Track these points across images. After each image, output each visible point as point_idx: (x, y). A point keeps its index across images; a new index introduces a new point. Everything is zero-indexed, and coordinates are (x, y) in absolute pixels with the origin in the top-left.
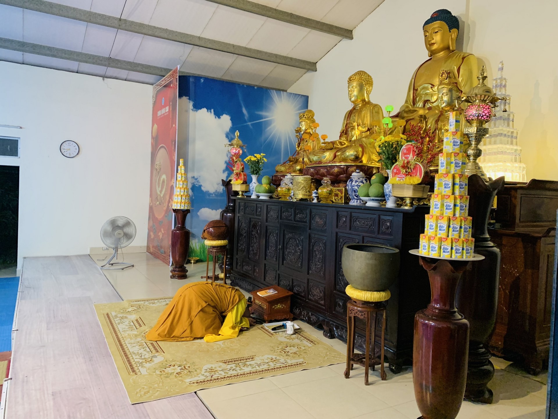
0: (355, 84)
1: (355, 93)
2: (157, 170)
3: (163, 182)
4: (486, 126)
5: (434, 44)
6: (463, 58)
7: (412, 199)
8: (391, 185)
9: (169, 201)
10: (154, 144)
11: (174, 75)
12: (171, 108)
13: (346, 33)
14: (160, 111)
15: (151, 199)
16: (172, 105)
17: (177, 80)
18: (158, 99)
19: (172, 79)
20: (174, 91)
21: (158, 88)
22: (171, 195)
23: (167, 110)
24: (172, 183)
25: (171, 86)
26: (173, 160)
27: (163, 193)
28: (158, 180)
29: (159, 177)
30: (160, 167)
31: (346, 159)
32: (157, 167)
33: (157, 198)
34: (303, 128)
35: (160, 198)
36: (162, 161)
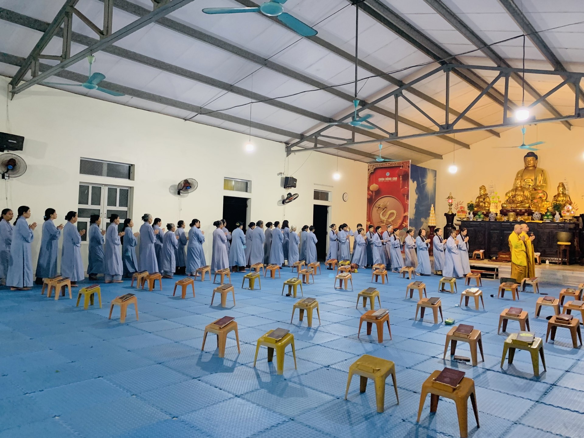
0: (519, 181)
1: (519, 183)
2: (380, 207)
3: (392, 214)
5: (531, 164)
6: (542, 171)
8: (559, 216)
9: (402, 223)
10: (372, 194)
11: (404, 163)
12: (401, 179)
13: (467, 146)
14: (382, 178)
15: (369, 222)
16: (402, 177)
17: (409, 167)
18: (379, 172)
19: (402, 165)
20: (405, 171)
21: (379, 166)
22: (405, 220)
23: (395, 179)
24: (406, 214)
25: (401, 168)
26: (406, 204)
27: (392, 219)
28: (382, 213)
29: (384, 212)
30: (385, 206)
31: (525, 207)
32: (381, 206)
33: (382, 222)
34: (483, 192)
35: (386, 222)
36: (388, 204)
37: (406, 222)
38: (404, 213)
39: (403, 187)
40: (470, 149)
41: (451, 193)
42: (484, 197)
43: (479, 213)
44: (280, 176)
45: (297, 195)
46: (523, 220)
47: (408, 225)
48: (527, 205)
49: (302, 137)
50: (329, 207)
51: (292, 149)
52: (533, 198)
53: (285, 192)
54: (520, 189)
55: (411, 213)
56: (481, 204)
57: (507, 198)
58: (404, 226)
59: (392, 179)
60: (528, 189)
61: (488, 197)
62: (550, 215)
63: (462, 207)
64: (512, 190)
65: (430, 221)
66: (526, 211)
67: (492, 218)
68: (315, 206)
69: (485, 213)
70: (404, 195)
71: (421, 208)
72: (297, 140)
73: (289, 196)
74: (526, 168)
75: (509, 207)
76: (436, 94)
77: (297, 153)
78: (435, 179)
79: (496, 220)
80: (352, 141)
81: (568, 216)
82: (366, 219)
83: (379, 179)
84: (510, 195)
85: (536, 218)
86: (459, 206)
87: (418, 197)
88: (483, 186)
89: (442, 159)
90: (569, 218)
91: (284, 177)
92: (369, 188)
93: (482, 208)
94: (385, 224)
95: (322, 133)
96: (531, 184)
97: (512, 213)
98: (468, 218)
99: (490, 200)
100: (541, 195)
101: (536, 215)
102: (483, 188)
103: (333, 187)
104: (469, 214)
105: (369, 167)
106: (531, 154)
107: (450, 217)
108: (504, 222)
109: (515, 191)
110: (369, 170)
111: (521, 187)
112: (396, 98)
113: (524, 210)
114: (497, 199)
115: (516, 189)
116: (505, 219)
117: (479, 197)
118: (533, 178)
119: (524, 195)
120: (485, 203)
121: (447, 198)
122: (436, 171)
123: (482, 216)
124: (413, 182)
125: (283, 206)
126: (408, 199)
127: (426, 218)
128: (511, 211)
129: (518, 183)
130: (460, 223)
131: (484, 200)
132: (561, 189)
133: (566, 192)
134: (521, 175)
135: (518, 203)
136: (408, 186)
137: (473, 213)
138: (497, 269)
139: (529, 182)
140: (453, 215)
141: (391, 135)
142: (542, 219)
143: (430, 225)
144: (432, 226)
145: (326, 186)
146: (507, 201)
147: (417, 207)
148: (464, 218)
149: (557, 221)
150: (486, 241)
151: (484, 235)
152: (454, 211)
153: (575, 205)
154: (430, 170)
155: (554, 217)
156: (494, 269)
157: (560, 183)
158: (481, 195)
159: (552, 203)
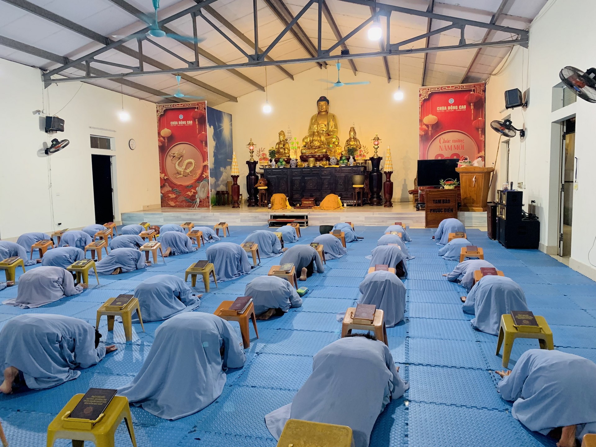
0: (316, 126)
2: (174, 157)
3: (190, 163)
4: (378, 146)
5: (323, 109)
6: (333, 116)
7: (362, 163)
8: (353, 160)
10: (164, 141)
11: (200, 105)
12: (197, 123)
13: (262, 88)
14: (175, 122)
15: (164, 174)
16: (198, 121)
17: (205, 109)
18: (170, 114)
19: (196, 107)
20: (201, 114)
21: (169, 107)
22: (205, 170)
23: (190, 123)
24: (205, 163)
25: (196, 110)
26: (205, 152)
27: (191, 170)
28: (177, 163)
29: (181, 161)
30: (181, 155)
31: (322, 152)
32: (176, 155)
33: (179, 173)
34: (282, 138)
35: (183, 173)
36: (184, 152)
37: (206, 172)
38: (204, 162)
39: (200, 132)
40: (265, 91)
41: (251, 139)
42: (283, 143)
43: (281, 160)
44: (37, 116)
45: (67, 142)
46: (322, 165)
47: (209, 176)
48: (324, 150)
49: (66, 61)
50: (113, 157)
51: (52, 77)
52: (328, 144)
53: (48, 138)
54: (317, 134)
55: (210, 162)
56: (281, 150)
57: (304, 144)
58: (205, 177)
59: (186, 122)
60: (322, 134)
61: (287, 143)
62: (345, 159)
63: (264, 154)
64: (310, 136)
65: (233, 170)
66: (324, 157)
67: (293, 164)
68: (94, 157)
69: (286, 160)
70: (202, 142)
71: (220, 157)
72: (60, 65)
73: (54, 143)
74: (319, 113)
75: (307, 152)
76: (237, 19)
77: (60, 84)
78: (231, 125)
79: (297, 166)
80: (140, 69)
81: (360, 160)
82: (159, 171)
83: (171, 122)
84: (308, 141)
85: (333, 163)
86: (261, 153)
87: (216, 144)
88: (282, 131)
89: (237, 102)
90: (360, 162)
91: (45, 116)
92: (159, 133)
93: (283, 155)
94: (182, 176)
95: (95, 58)
96: (324, 129)
97: (312, 159)
98: (269, 165)
99: (289, 146)
100: (334, 140)
101: (333, 160)
102: (281, 133)
103: (115, 132)
104: (271, 161)
105: (158, 108)
106: (323, 99)
107: (252, 165)
108: (304, 168)
109: (312, 136)
110: (157, 111)
111: (318, 132)
112: (194, 16)
113: (322, 156)
114: (296, 144)
115: (313, 134)
116: (305, 165)
117: (279, 144)
118: (326, 123)
119: (321, 141)
120: (284, 149)
121: (248, 145)
122: (231, 115)
123: (284, 163)
124: (210, 126)
125: (47, 157)
126: (207, 147)
127: (225, 168)
128: (310, 156)
129: (315, 128)
130: (262, 171)
131: (284, 146)
132: (352, 133)
133: (357, 137)
134: (315, 120)
135: (316, 149)
136: (206, 131)
137: (275, 161)
138: (307, 217)
139: (323, 128)
140: (255, 163)
141: (191, 64)
142: (337, 164)
143: (233, 174)
144: (235, 176)
145: (106, 130)
146: (305, 146)
147: (215, 155)
148: (266, 166)
149: (351, 165)
150: (289, 189)
151: (287, 182)
152: (256, 159)
153: (366, 148)
154: (226, 114)
155: (348, 161)
156: (304, 216)
157: (351, 128)
158: (281, 141)
159: (345, 148)
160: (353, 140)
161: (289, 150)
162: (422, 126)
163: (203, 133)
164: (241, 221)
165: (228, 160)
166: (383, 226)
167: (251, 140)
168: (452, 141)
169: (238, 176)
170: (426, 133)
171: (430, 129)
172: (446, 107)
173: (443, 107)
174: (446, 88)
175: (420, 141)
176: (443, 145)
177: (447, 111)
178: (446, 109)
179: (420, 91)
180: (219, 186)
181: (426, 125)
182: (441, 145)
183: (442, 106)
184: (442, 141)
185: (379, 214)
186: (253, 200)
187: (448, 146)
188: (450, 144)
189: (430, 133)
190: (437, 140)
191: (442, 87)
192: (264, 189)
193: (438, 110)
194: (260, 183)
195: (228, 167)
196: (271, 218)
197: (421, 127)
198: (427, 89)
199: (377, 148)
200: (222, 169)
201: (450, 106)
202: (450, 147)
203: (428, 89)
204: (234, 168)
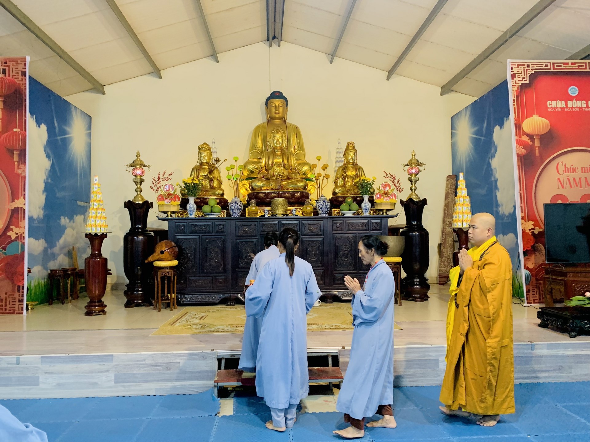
4: (417, 176)
5: (276, 114)
8: (369, 204)
9: (7, 228)
11: (10, 64)
13: (157, 72)
16: (4, 101)
17: (24, 74)
20: (12, 86)
22: (14, 220)
24: (17, 204)
26: (18, 175)
31: (298, 188)
34: (206, 158)
37: (17, 226)
38: (13, 201)
40: (161, 78)
41: (138, 153)
42: (209, 167)
43: (210, 201)
47: (26, 235)
48: (301, 184)
54: (280, 152)
56: (204, 182)
58: (13, 236)
63: (168, 187)
65: (91, 221)
66: (302, 197)
67: (234, 211)
69: (219, 201)
70: (11, 152)
71: (59, 194)
74: (270, 120)
75: (266, 186)
78: (90, 135)
79: (243, 215)
84: (261, 166)
85: (324, 209)
86: (163, 183)
87: (52, 166)
88: (205, 144)
89: (104, 93)
90: (385, 208)
93: (209, 191)
97: (281, 200)
102: (205, 147)
104: (184, 203)
106: (276, 95)
107: (138, 210)
108: (263, 218)
111: (282, 149)
113: (298, 195)
114: (238, 170)
115: (273, 153)
116: (265, 212)
117: (197, 169)
119: (289, 166)
120: (211, 180)
121: (130, 166)
122: (90, 117)
124: (39, 123)
126: (25, 162)
127: (71, 218)
128: (273, 195)
130: (165, 226)
131: (209, 174)
132: (351, 154)
136: (23, 125)
137: (196, 203)
140: (148, 205)
143: (92, 231)
144: (96, 235)
147: (49, 189)
148: (174, 212)
149: (365, 215)
150: (229, 266)
151: (224, 251)
152: (148, 195)
153: (396, 181)
154: (78, 112)
155: (360, 207)
156: (326, 358)
157: (348, 144)
158: (202, 164)
159: (336, 183)
160: (350, 166)
161: (220, 183)
162: (520, 137)
163: (15, 130)
164: (119, 379)
165: (79, 203)
166: (562, 380)
167: (138, 155)
168: (580, 170)
169: (104, 236)
170: (530, 149)
171: (537, 143)
172: (563, 102)
173: (559, 102)
174: (562, 65)
175: (519, 166)
176: (563, 176)
177: (567, 110)
178: (564, 105)
179: (512, 68)
180: (54, 257)
181: (528, 135)
182: (561, 177)
183: (556, 100)
184: (561, 168)
185: (550, 347)
186: (138, 291)
187: (574, 179)
188: (577, 175)
189: (537, 151)
190: (552, 167)
191: (553, 64)
192: (171, 268)
193: (549, 106)
194: (162, 252)
195: (79, 218)
196: (219, 368)
197: (518, 138)
198: (526, 64)
199: (416, 181)
200: (64, 221)
201: (572, 101)
202: (577, 180)
203: (528, 66)
204: (94, 215)
